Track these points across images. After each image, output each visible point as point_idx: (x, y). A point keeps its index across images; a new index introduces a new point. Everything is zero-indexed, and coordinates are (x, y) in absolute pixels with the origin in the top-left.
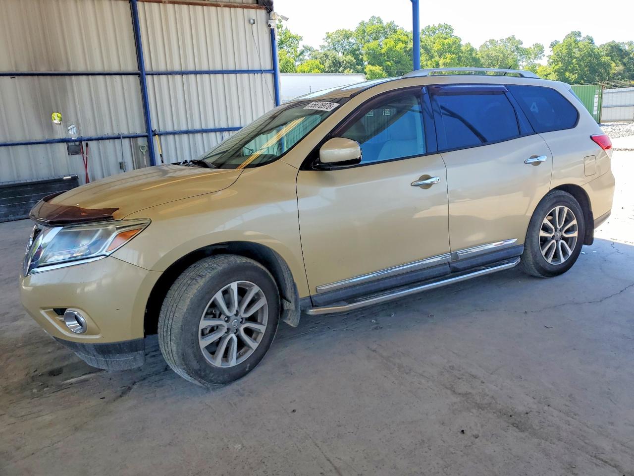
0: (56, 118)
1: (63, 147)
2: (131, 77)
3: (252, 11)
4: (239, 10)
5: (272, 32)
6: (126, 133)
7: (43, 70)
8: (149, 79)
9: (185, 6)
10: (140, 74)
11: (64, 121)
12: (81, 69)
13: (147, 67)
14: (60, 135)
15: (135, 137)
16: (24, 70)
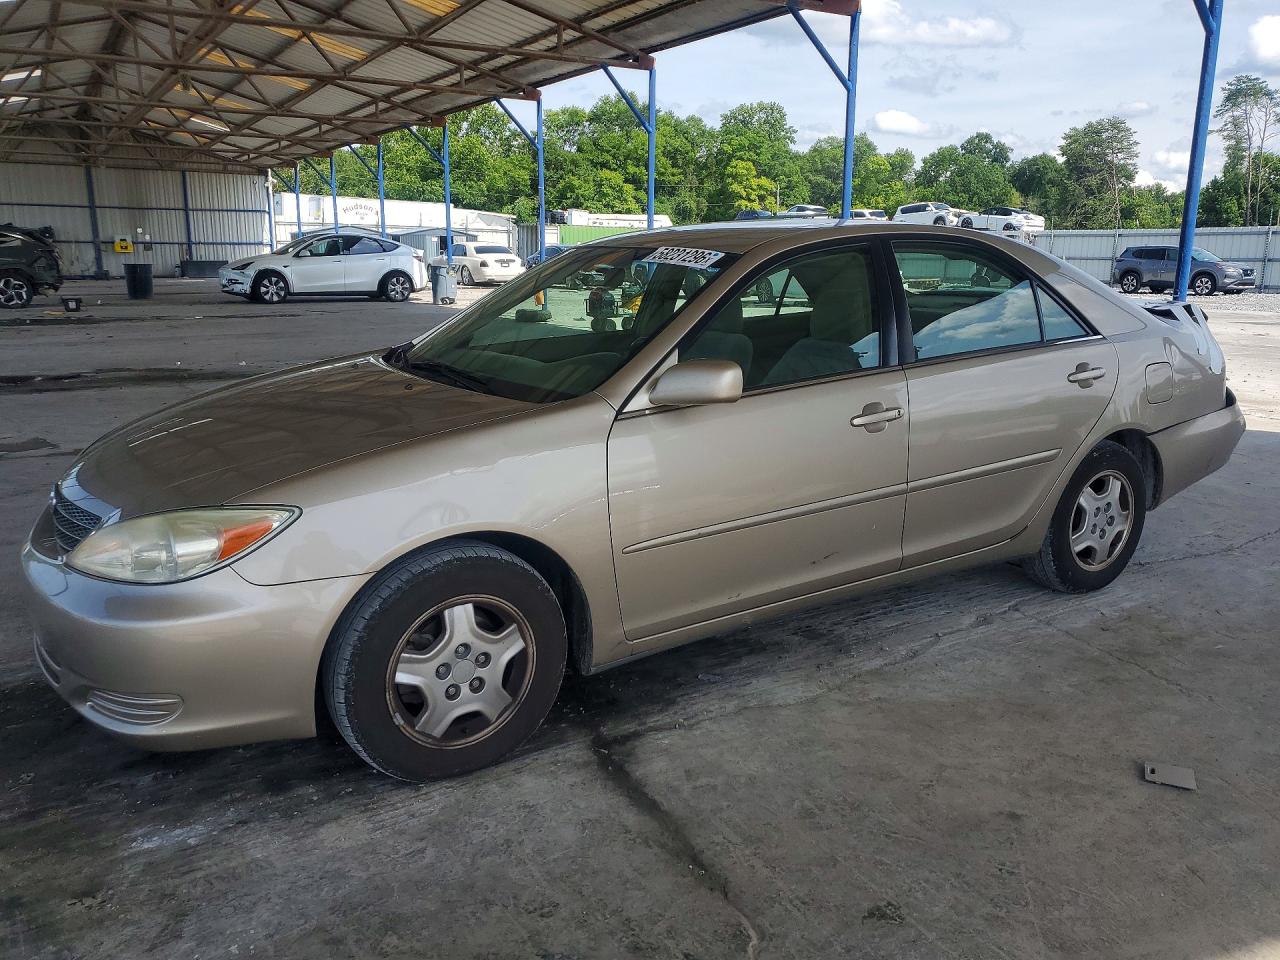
0: (140, 230)
1: (141, 247)
2: (181, 212)
3: (256, 177)
4: (247, 176)
5: (268, 188)
6: (176, 241)
7: (135, 206)
8: (191, 213)
9: (213, 175)
10: (186, 210)
11: (144, 234)
12: (154, 206)
13: (190, 206)
14: (140, 240)
15: (182, 244)
16: (125, 205)
